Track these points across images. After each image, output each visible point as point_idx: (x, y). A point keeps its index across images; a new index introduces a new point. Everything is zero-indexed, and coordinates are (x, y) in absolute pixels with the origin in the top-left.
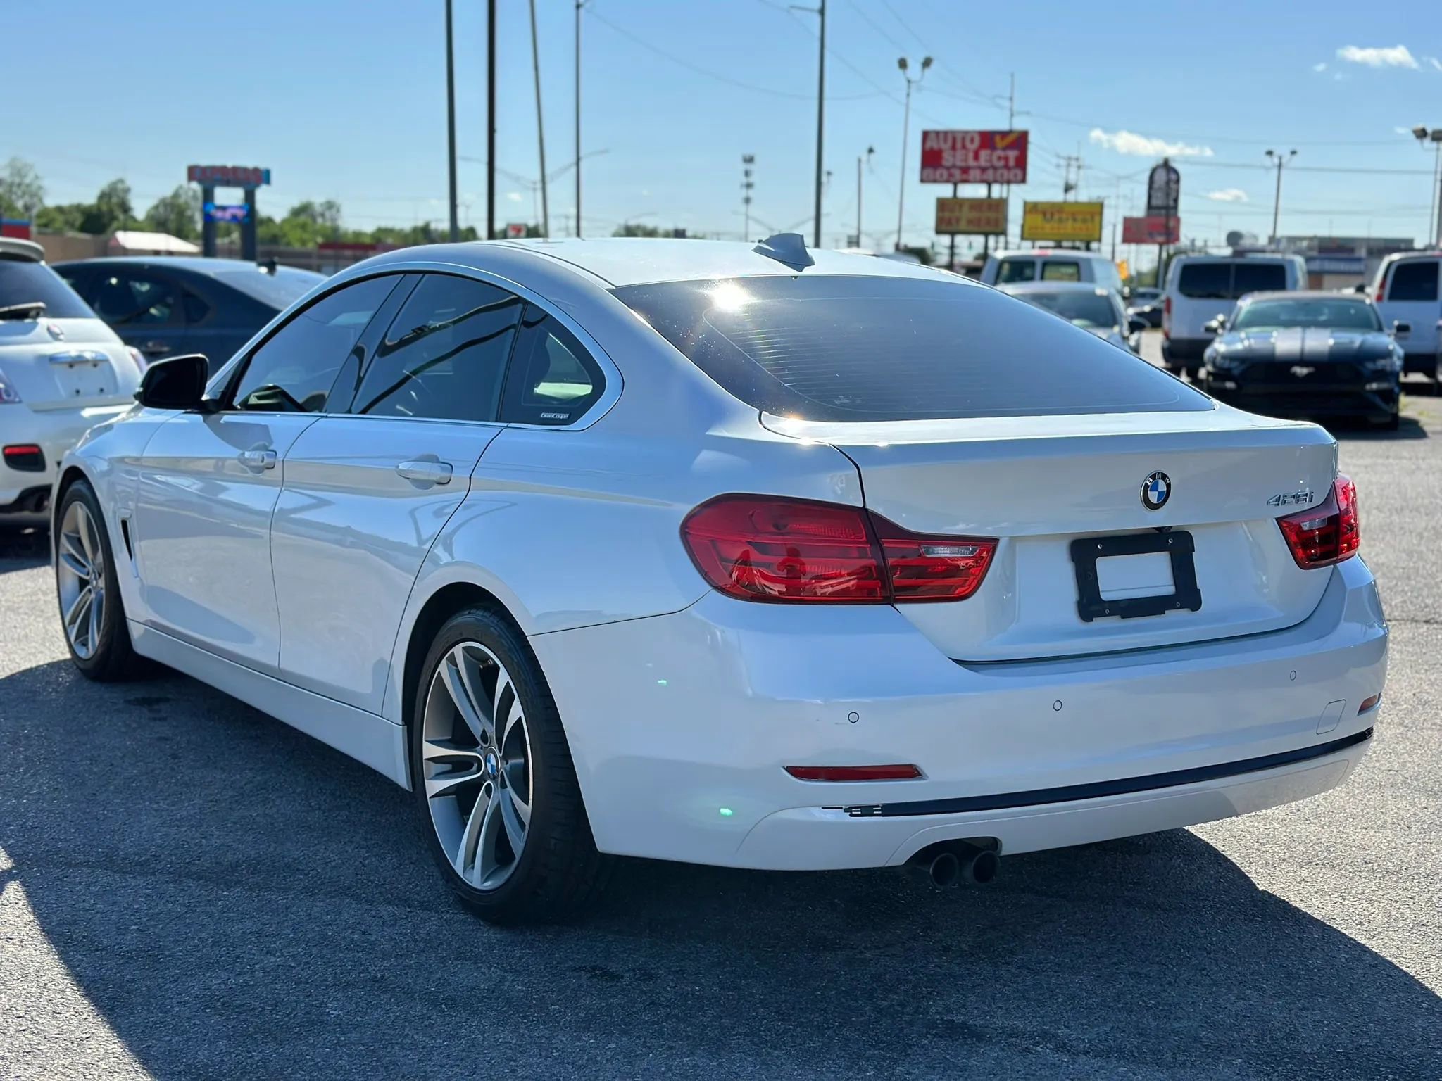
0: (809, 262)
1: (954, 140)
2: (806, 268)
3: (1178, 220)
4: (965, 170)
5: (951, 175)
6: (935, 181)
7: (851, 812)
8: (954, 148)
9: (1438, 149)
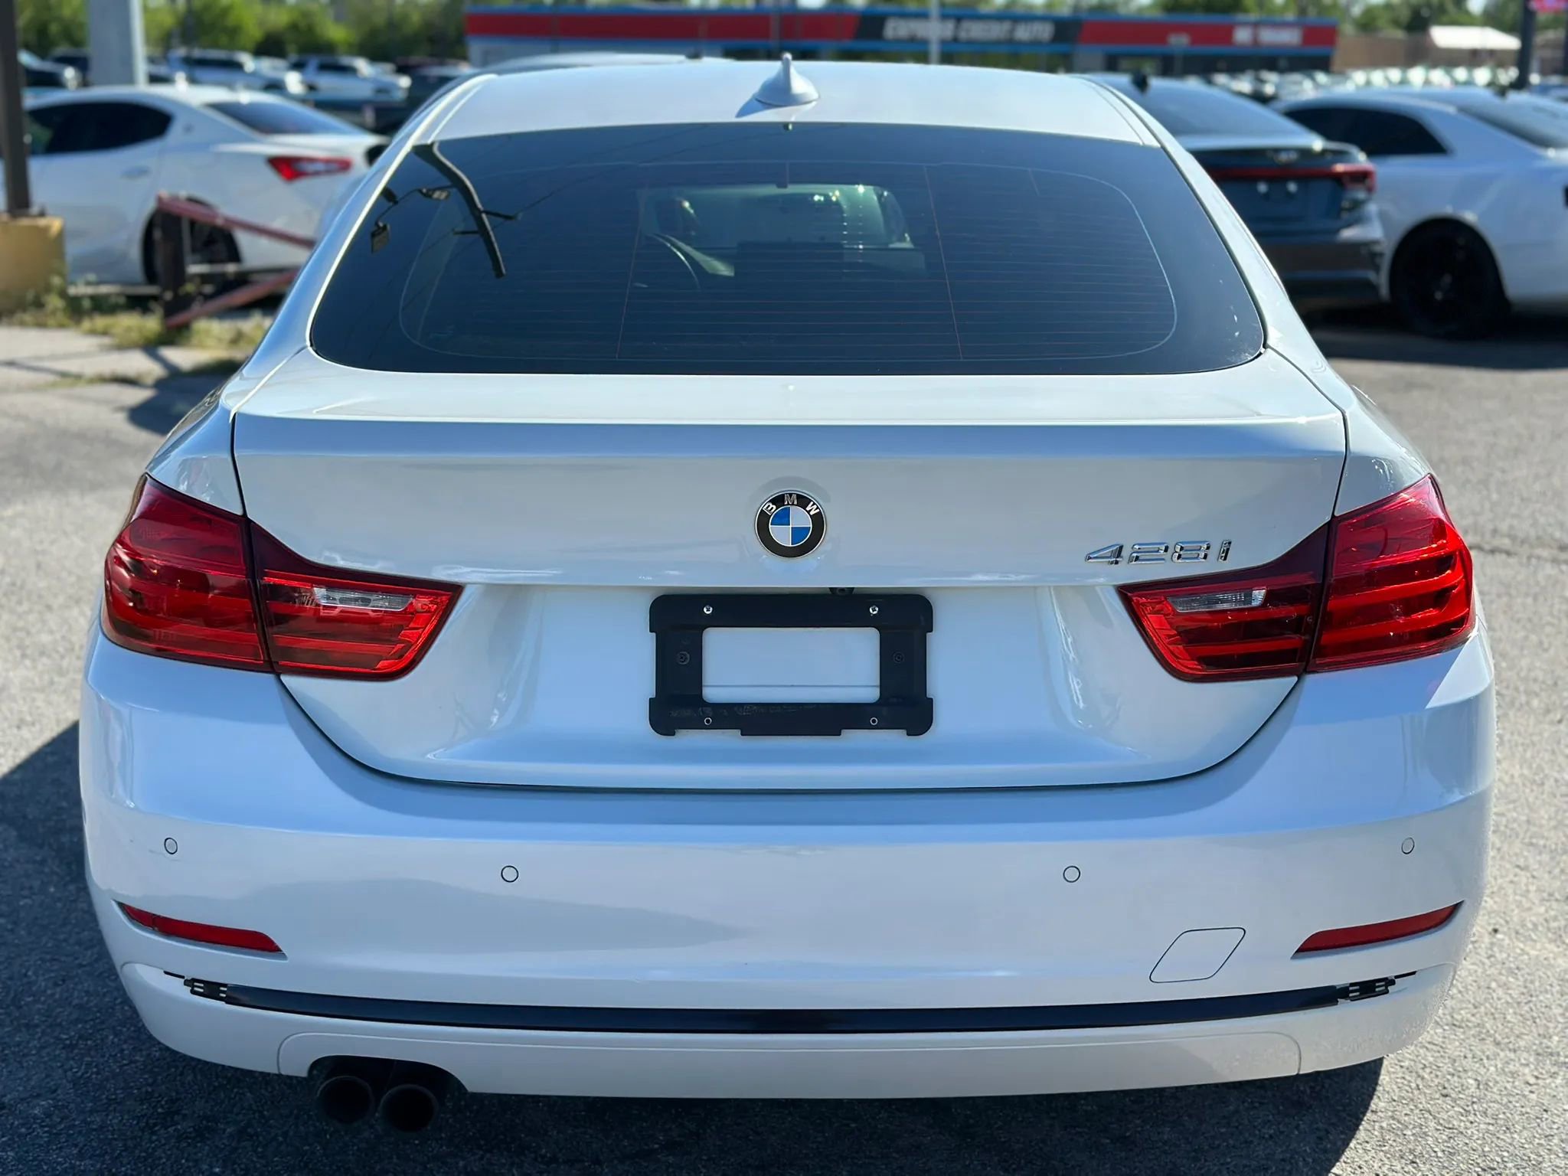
7: (193, 986)
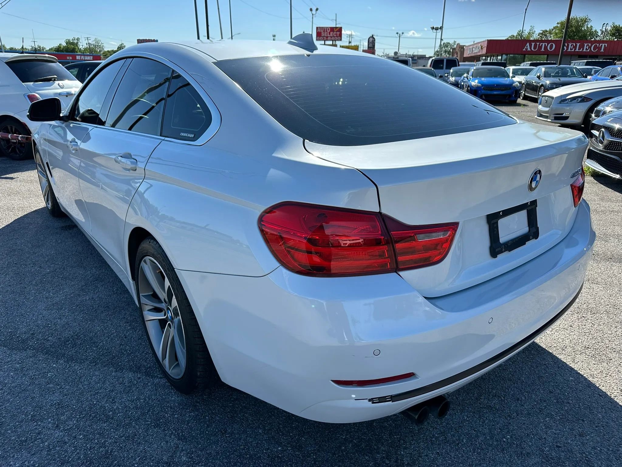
0: (316, 49)
1: (324, 29)
2: (314, 51)
3: (375, 50)
4: (327, 37)
5: (323, 39)
6: (320, 40)
7: (373, 401)
8: (324, 31)
9: (436, 32)
